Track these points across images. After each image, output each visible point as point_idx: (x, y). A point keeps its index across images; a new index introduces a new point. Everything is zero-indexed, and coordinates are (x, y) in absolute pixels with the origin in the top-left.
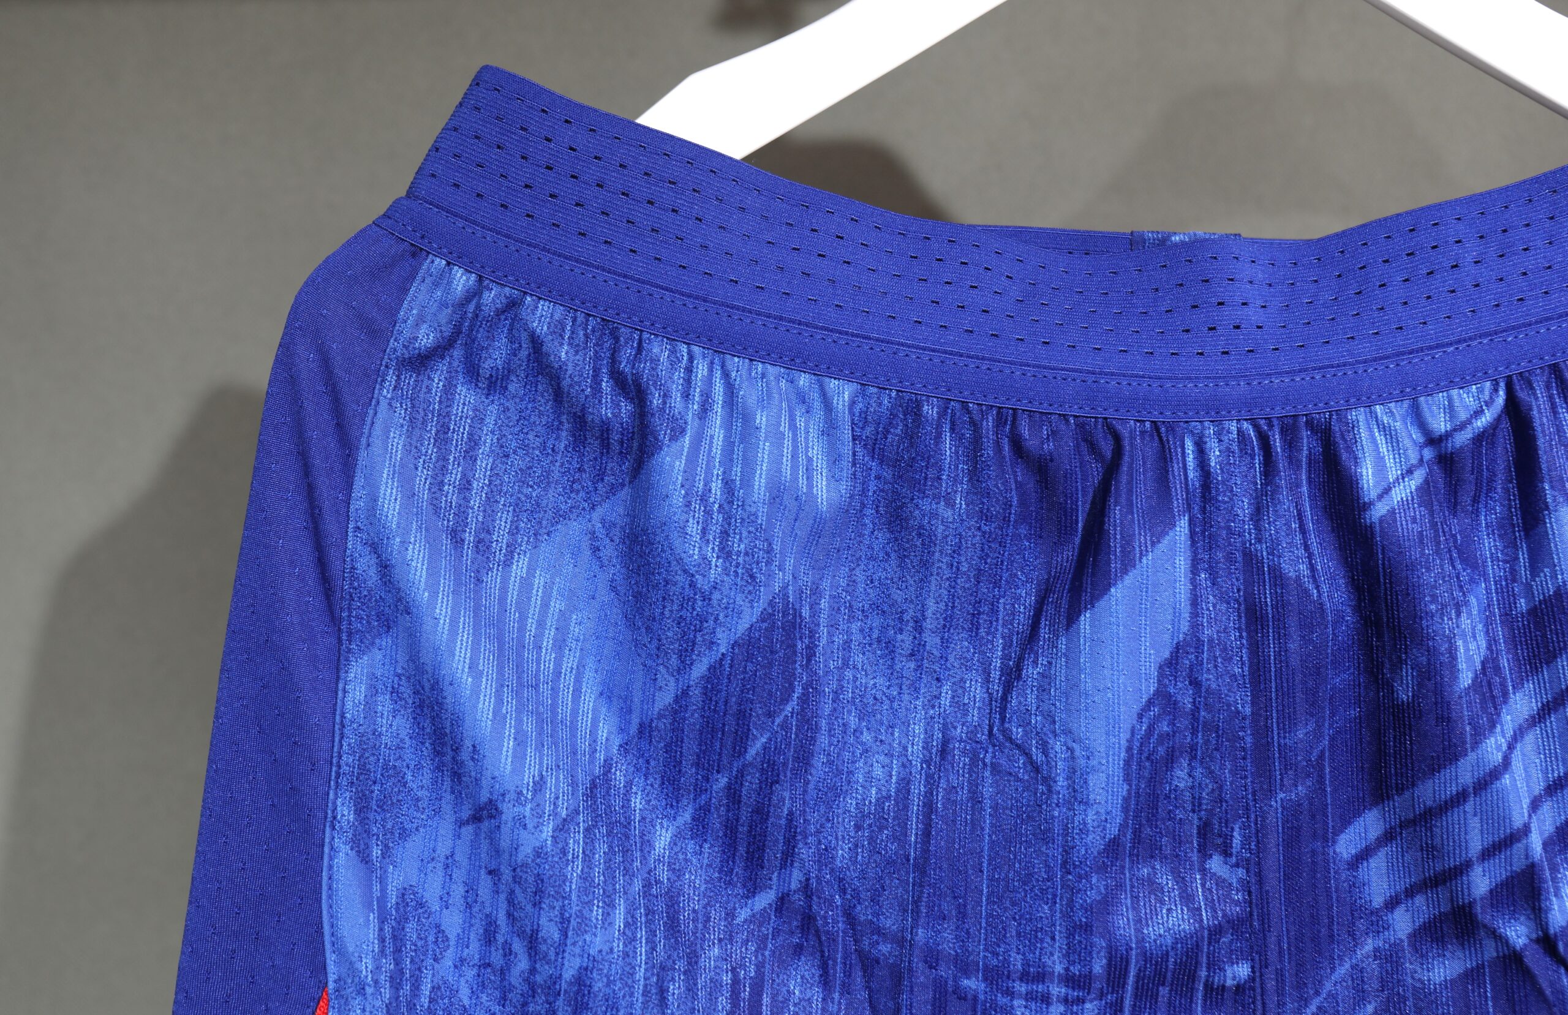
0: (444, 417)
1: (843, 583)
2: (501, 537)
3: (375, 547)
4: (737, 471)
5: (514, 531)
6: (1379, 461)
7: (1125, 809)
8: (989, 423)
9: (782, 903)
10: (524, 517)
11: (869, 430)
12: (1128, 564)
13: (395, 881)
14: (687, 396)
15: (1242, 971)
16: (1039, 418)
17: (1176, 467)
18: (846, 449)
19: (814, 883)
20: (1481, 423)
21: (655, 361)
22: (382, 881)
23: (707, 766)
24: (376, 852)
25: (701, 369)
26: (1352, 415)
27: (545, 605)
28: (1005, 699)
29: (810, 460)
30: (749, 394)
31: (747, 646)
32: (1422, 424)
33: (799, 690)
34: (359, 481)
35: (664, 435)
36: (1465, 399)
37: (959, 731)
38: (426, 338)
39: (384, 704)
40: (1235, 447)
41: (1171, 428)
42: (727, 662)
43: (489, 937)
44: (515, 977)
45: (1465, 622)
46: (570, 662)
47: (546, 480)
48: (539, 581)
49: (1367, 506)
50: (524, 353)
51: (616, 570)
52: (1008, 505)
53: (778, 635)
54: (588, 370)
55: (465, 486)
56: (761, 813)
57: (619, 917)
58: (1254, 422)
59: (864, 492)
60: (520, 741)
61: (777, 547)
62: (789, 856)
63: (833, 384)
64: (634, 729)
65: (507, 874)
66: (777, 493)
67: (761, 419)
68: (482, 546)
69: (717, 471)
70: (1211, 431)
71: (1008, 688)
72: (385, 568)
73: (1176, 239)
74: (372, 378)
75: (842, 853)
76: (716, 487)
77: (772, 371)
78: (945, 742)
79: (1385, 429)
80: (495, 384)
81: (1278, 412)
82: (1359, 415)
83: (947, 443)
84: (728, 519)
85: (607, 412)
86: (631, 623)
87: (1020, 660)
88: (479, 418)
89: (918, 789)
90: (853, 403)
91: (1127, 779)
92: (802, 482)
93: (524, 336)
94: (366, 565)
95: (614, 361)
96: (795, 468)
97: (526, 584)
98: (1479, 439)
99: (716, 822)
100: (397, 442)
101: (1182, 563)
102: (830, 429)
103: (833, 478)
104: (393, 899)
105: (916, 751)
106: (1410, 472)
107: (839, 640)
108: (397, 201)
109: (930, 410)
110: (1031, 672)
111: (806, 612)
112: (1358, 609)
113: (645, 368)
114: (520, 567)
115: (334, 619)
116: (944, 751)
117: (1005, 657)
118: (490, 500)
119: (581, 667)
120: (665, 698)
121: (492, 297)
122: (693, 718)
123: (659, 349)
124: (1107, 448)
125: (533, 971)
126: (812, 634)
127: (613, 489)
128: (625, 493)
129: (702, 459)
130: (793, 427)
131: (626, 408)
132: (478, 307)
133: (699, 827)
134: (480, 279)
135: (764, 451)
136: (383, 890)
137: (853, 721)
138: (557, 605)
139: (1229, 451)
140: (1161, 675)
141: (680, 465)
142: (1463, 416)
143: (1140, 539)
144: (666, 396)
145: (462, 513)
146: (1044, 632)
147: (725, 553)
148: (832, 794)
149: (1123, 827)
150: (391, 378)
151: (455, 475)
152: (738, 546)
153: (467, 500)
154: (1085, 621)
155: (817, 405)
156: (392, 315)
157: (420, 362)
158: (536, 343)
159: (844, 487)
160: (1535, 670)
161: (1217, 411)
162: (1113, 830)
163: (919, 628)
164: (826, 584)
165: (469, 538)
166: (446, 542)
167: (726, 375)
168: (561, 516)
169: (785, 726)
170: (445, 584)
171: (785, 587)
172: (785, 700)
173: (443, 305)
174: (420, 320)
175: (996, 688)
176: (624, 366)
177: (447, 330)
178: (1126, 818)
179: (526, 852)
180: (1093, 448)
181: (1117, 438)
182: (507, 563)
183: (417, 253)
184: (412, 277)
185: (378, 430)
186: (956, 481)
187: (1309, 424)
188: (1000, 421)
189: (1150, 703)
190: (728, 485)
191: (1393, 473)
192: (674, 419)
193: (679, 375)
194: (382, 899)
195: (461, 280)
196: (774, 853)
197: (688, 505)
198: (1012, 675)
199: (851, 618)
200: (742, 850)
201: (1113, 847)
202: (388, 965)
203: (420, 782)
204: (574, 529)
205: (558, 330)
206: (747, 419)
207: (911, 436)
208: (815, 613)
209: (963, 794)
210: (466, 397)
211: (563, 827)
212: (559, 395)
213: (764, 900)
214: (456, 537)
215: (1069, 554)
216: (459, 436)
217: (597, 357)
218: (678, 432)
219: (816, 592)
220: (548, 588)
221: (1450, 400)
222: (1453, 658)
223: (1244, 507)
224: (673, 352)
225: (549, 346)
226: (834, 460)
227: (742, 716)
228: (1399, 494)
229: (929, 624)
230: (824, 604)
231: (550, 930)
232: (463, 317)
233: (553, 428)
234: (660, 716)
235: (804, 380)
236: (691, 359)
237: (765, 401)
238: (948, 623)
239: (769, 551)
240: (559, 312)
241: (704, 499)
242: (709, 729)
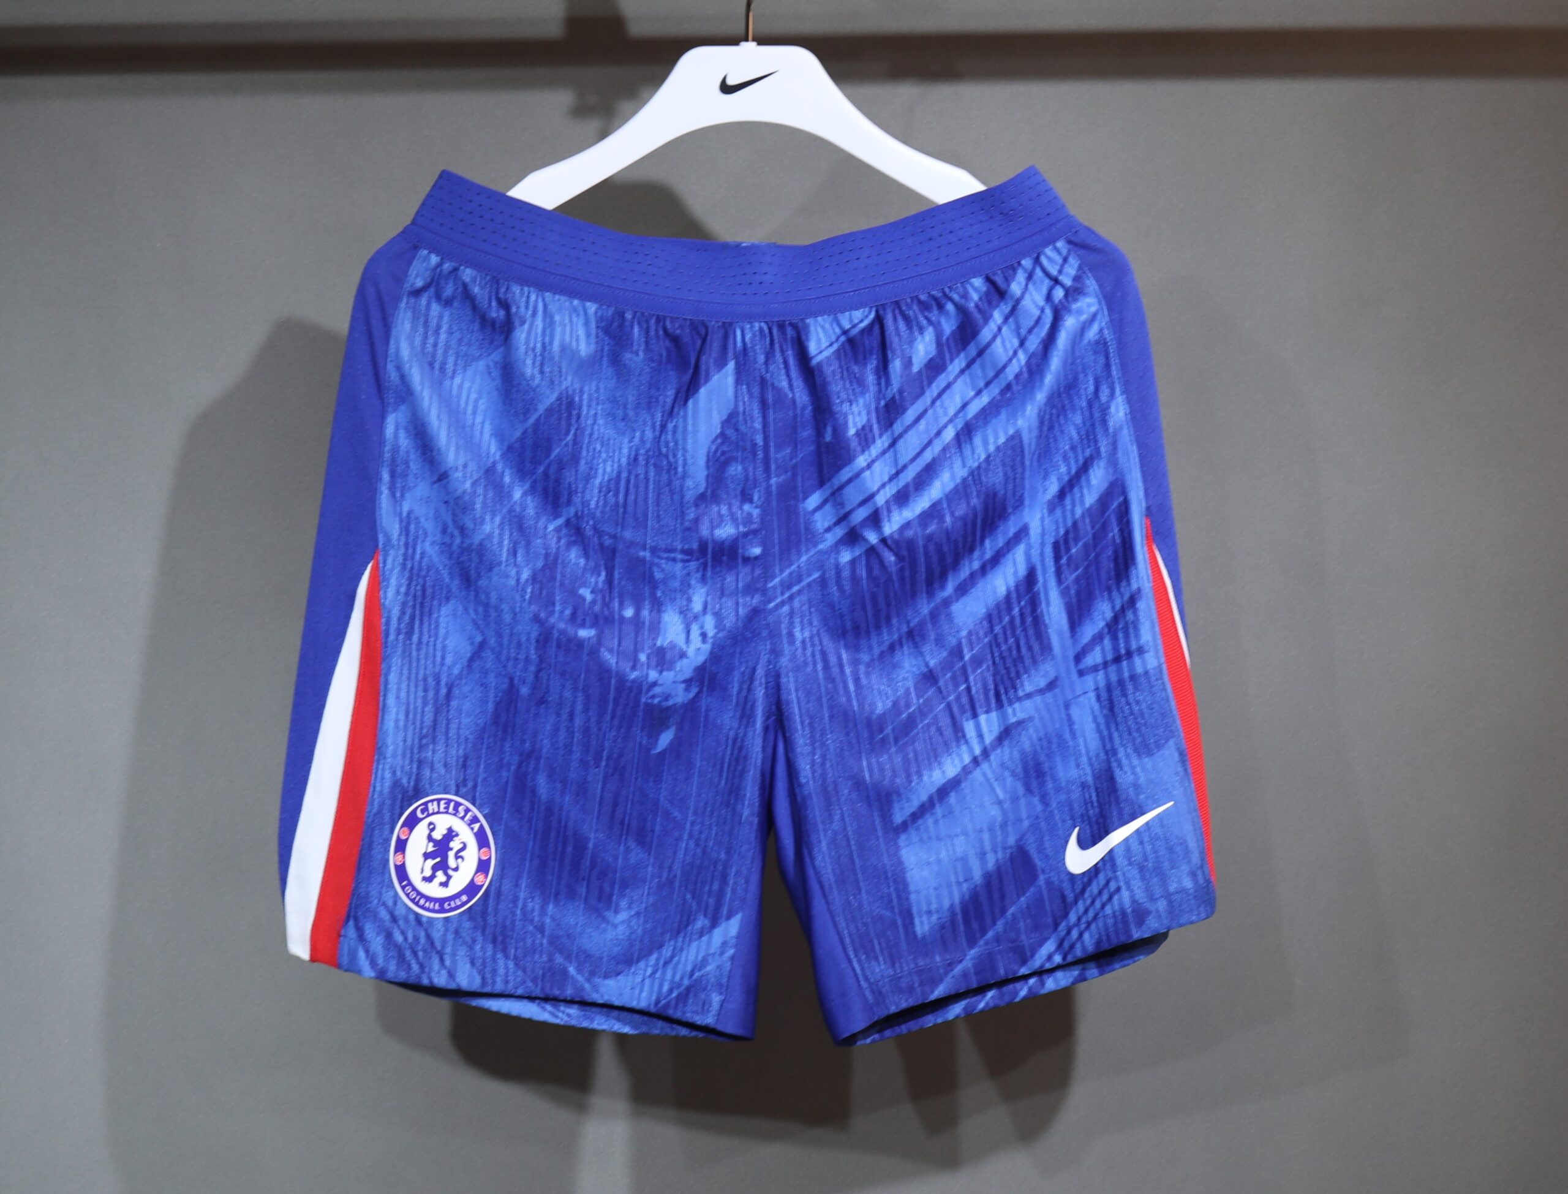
0: (427, 315)
1: (594, 388)
2: (450, 366)
3: (399, 368)
4: (547, 339)
5: (456, 365)
6: (819, 341)
7: (707, 481)
8: (653, 321)
9: (568, 523)
10: (460, 358)
11: (604, 324)
12: (707, 379)
13: (406, 507)
14: (527, 308)
15: (757, 551)
16: (673, 320)
17: (731, 341)
18: (594, 331)
19: (580, 513)
20: (862, 325)
21: (514, 293)
22: (401, 505)
23: (536, 462)
24: (398, 495)
25: (533, 297)
26: (808, 321)
27: (468, 397)
28: (660, 437)
29: (578, 336)
30: (552, 307)
31: (550, 411)
32: (840, 326)
33: (572, 432)
34: (392, 341)
35: (517, 323)
36: (858, 314)
37: (642, 451)
38: (419, 283)
39: (402, 434)
40: (758, 333)
41: (731, 324)
42: (543, 417)
43: (444, 531)
44: (455, 547)
45: (855, 408)
46: (479, 420)
47: (469, 344)
48: (467, 385)
49: (811, 358)
50: (460, 290)
51: (498, 382)
52: (661, 356)
53: (564, 407)
54: (486, 298)
55: (435, 345)
56: (557, 481)
57: (498, 520)
58: (766, 322)
59: (602, 350)
60: (458, 449)
61: (564, 370)
62: (569, 502)
63: (588, 304)
64: (505, 448)
65: (452, 502)
66: (564, 349)
67: (557, 318)
68: (442, 369)
69: (539, 339)
70: (748, 326)
71: (661, 432)
72: (403, 377)
73: (744, 245)
74: (397, 299)
75: (593, 505)
76: (539, 345)
77: (563, 298)
78: (637, 455)
79: (823, 327)
80: (448, 303)
81: (776, 319)
82: (810, 321)
83: (636, 329)
84: (543, 359)
85: (494, 315)
86: (504, 404)
87: (667, 421)
88: (441, 317)
89: (624, 475)
90: (596, 313)
91: (708, 467)
92: (574, 344)
93: (460, 283)
94: (393, 375)
95: (497, 293)
96: (571, 338)
97: (461, 387)
98: (863, 331)
99: (539, 487)
100: (407, 326)
101: (730, 380)
102: (587, 323)
103: (588, 344)
104: (405, 514)
105: (624, 461)
106: (831, 345)
107: (592, 412)
108: (408, 226)
109: (628, 316)
110: (670, 426)
111: (577, 399)
112: (813, 404)
113: (509, 296)
114: (457, 380)
115: (381, 398)
116: (636, 459)
117: (662, 421)
118: (446, 352)
119: (483, 423)
120: (518, 434)
121: (447, 266)
122: (529, 442)
123: (516, 289)
124: (703, 332)
125: (462, 543)
126: (580, 408)
127: (497, 348)
128: (501, 349)
129: (533, 334)
130: (571, 321)
131: (502, 313)
132: (441, 271)
133: (533, 489)
134: (442, 259)
135: (558, 330)
136: (401, 509)
137: (598, 447)
138: (473, 396)
139: (754, 335)
140: (722, 427)
141: (524, 336)
142: (856, 321)
143: (712, 368)
144: (518, 308)
145: (434, 356)
146: (676, 410)
147: (542, 372)
148: (588, 478)
149: (707, 488)
150: (405, 300)
151: (431, 340)
152: (547, 369)
153: (436, 350)
154: (690, 403)
155: (582, 313)
156: (405, 273)
157: (417, 293)
158: (465, 286)
159: (593, 347)
160: (886, 430)
161: (750, 318)
162: (702, 489)
163: (625, 408)
164: (586, 388)
165: (437, 366)
166: (427, 368)
167: (543, 300)
168: (476, 359)
169: (566, 445)
170: (427, 384)
171: (567, 388)
172: (567, 434)
173: (427, 270)
174: (417, 276)
175: (657, 433)
176: (501, 295)
177: (429, 280)
178: (707, 485)
179: (459, 492)
180: (698, 333)
181: (706, 328)
182: (453, 378)
183: (416, 248)
184: (414, 257)
185: (399, 321)
186: (639, 345)
187: (791, 324)
188: (658, 320)
189: (716, 438)
190: (544, 345)
191: (824, 344)
192: (520, 317)
193: (524, 299)
194: (401, 513)
195: (434, 259)
196: (564, 499)
197: (526, 352)
198: (663, 427)
199: (598, 404)
200: (550, 499)
201: (702, 497)
202: (403, 538)
203: (415, 466)
204: (482, 364)
205: (474, 280)
206: (552, 317)
207: (621, 326)
208: (581, 400)
209: (642, 476)
210: (436, 308)
211: (474, 484)
212: (474, 308)
213: (560, 521)
214: (431, 365)
215: (687, 378)
216: (433, 323)
217: (490, 292)
218: (523, 323)
219: (582, 391)
220: (470, 388)
221: (851, 315)
222: (846, 423)
223: (761, 359)
224: (522, 290)
225: (471, 286)
226: (588, 335)
227: (549, 440)
228: (826, 354)
229: (629, 406)
230: (585, 396)
231: (469, 525)
232: (435, 274)
233: (473, 322)
234: (516, 442)
235: (576, 302)
236: (529, 293)
237: (560, 310)
238: (637, 406)
239: (560, 372)
240: (474, 273)
241: (534, 349)
242: (536, 446)
